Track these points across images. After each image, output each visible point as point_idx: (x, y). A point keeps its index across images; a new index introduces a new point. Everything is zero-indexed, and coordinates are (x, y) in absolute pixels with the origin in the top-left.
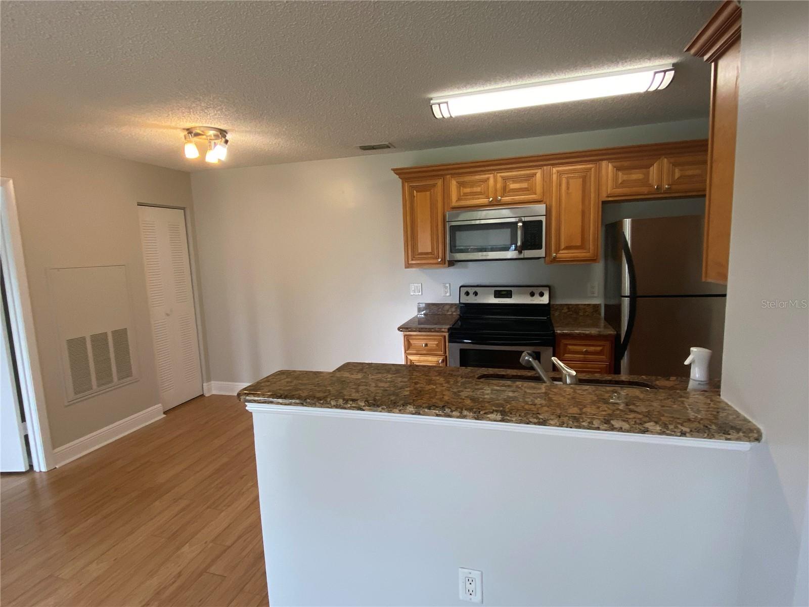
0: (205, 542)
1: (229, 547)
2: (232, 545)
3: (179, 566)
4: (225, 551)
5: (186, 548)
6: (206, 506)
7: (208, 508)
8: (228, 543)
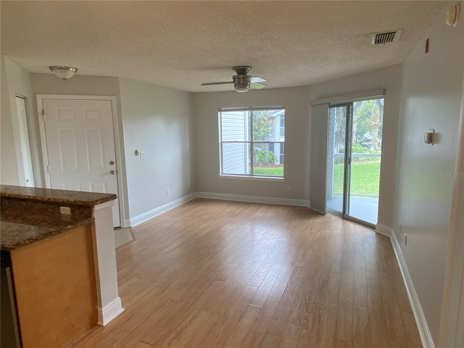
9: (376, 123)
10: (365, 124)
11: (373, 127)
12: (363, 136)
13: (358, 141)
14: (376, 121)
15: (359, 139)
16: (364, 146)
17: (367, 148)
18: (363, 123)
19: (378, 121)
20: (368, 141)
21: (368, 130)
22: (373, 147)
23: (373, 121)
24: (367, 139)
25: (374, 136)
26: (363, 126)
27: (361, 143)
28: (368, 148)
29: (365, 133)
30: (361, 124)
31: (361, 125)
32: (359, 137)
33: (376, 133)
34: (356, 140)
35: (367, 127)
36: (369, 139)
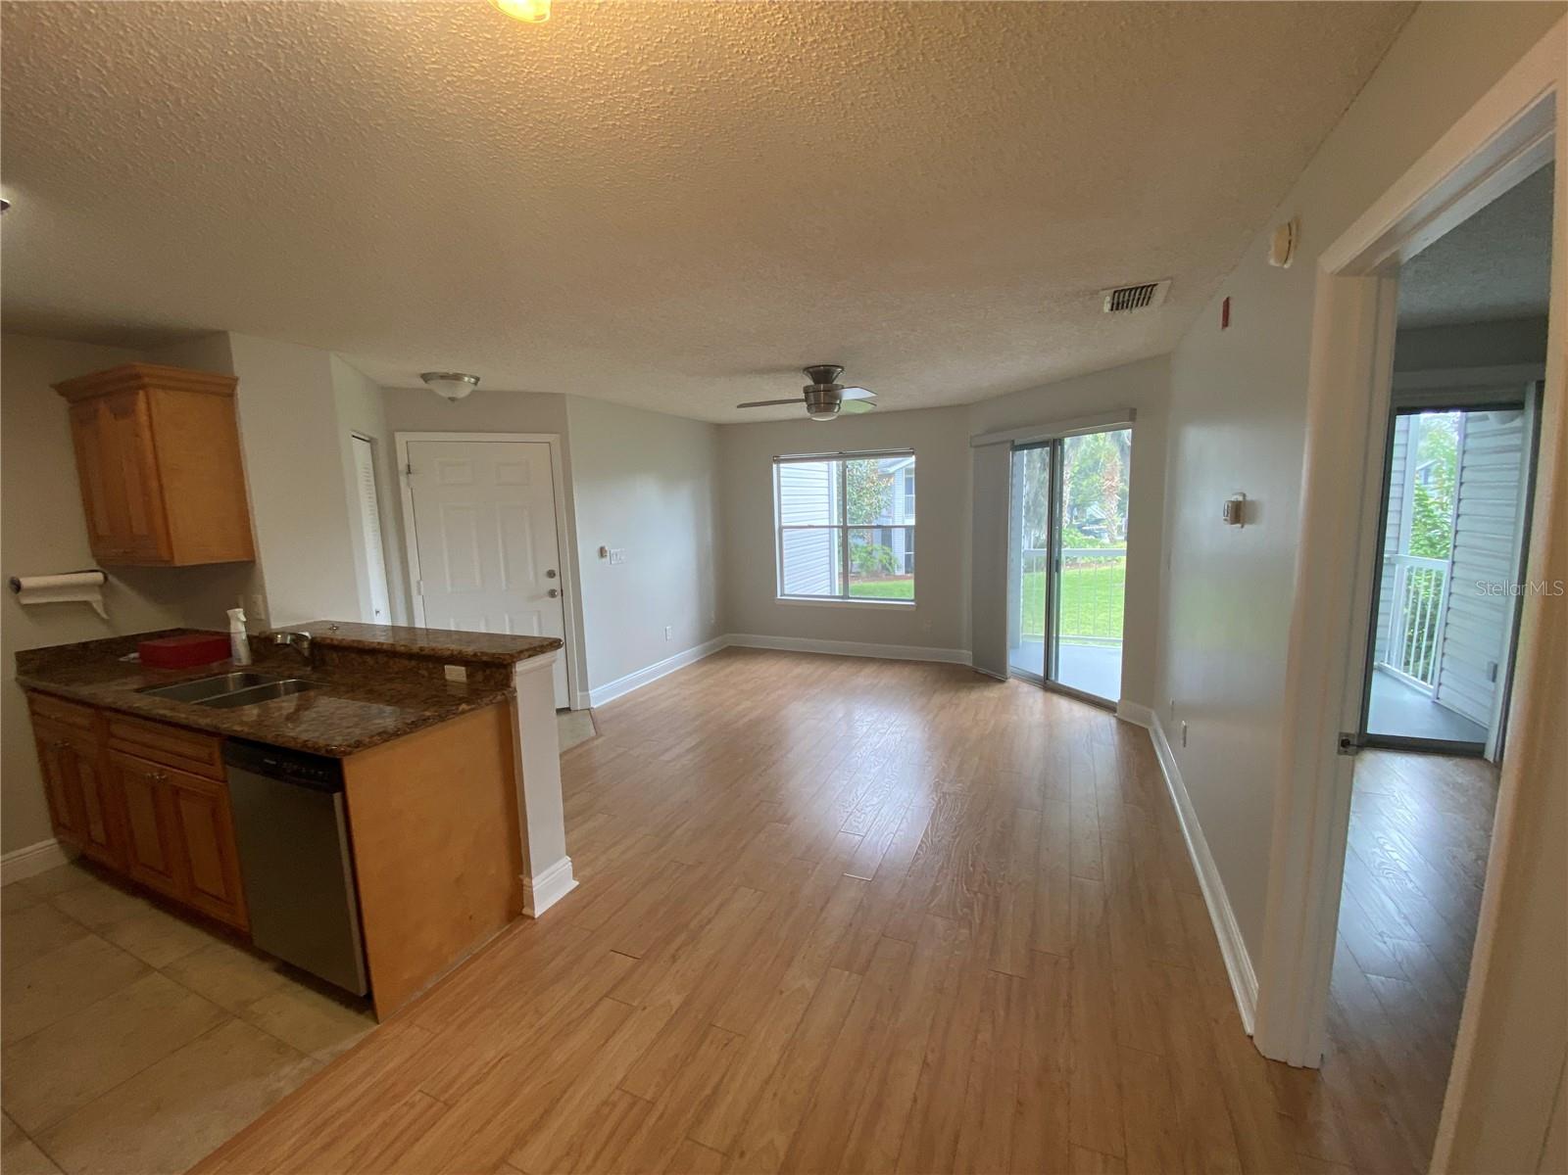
0: (647, 1010)
1: (606, 996)
2: (600, 1000)
3: (677, 972)
4: (614, 988)
5: (676, 1001)
6: (660, 1107)
7: (652, 1103)
8: (608, 1003)
9: (1114, 485)
10: (1088, 485)
11: (1107, 493)
12: (1084, 511)
13: (1074, 522)
14: (1113, 480)
15: (1076, 518)
16: (1088, 533)
17: (1093, 537)
18: (1084, 483)
19: (1117, 479)
20: (1097, 522)
21: (1095, 498)
22: (1106, 535)
23: (1107, 480)
24: (1093, 519)
25: (1109, 511)
26: (1086, 489)
27: (1080, 527)
28: (1095, 536)
29: (1089, 506)
30: (1081, 485)
31: (1082, 489)
32: (1076, 513)
33: (1114, 504)
34: (1071, 521)
35: (1093, 493)
36: (1099, 517)
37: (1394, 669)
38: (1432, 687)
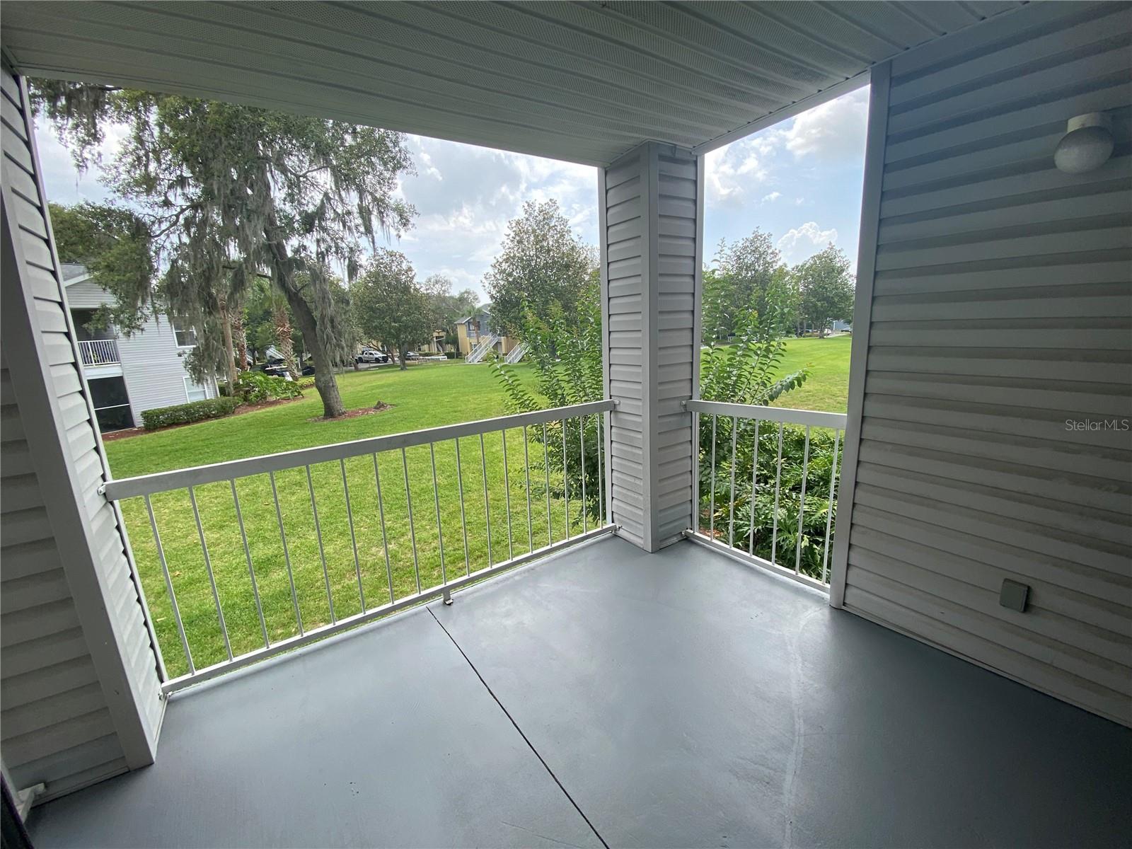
9: (285, 330)
10: (262, 332)
11: (281, 337)
12: (265, 354)
13: (257, 363)
14: (284, 326)
15: (258, 359)
16: (273, 372)
17: (277, 376)
18: (259, 330)
19: (287, 325)
20: (280, 361)
21: (271, 343)
22: (288, 373)
23: (279, 326)
24: (273, 359)
25: (286, 353)
26: (262, 335)
27: (263, 368)
28: (279, 375)
29: (268, 349)
30: (256, 332)
31: (257, 335)
32: (257, 356)
33: (289, 348)
34: (254, 362)
35: (269, 338)
36: (278, 358)
37: (697, 534)
38: (828, 586)
